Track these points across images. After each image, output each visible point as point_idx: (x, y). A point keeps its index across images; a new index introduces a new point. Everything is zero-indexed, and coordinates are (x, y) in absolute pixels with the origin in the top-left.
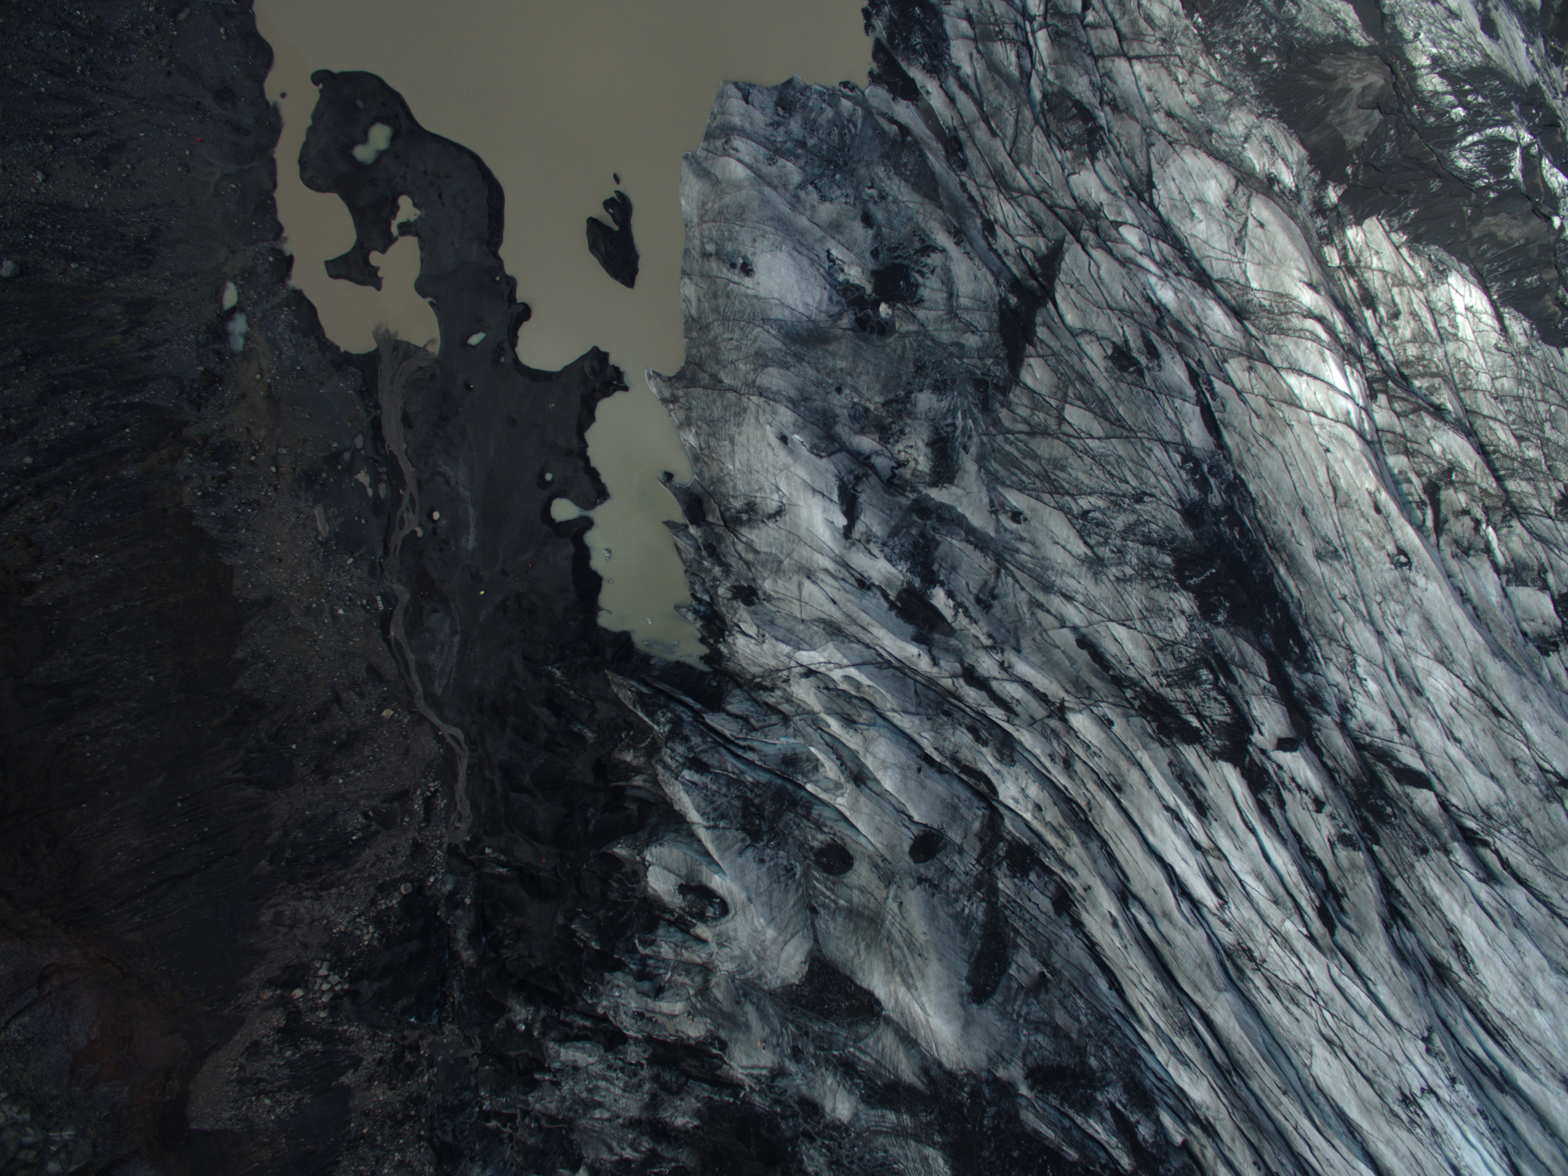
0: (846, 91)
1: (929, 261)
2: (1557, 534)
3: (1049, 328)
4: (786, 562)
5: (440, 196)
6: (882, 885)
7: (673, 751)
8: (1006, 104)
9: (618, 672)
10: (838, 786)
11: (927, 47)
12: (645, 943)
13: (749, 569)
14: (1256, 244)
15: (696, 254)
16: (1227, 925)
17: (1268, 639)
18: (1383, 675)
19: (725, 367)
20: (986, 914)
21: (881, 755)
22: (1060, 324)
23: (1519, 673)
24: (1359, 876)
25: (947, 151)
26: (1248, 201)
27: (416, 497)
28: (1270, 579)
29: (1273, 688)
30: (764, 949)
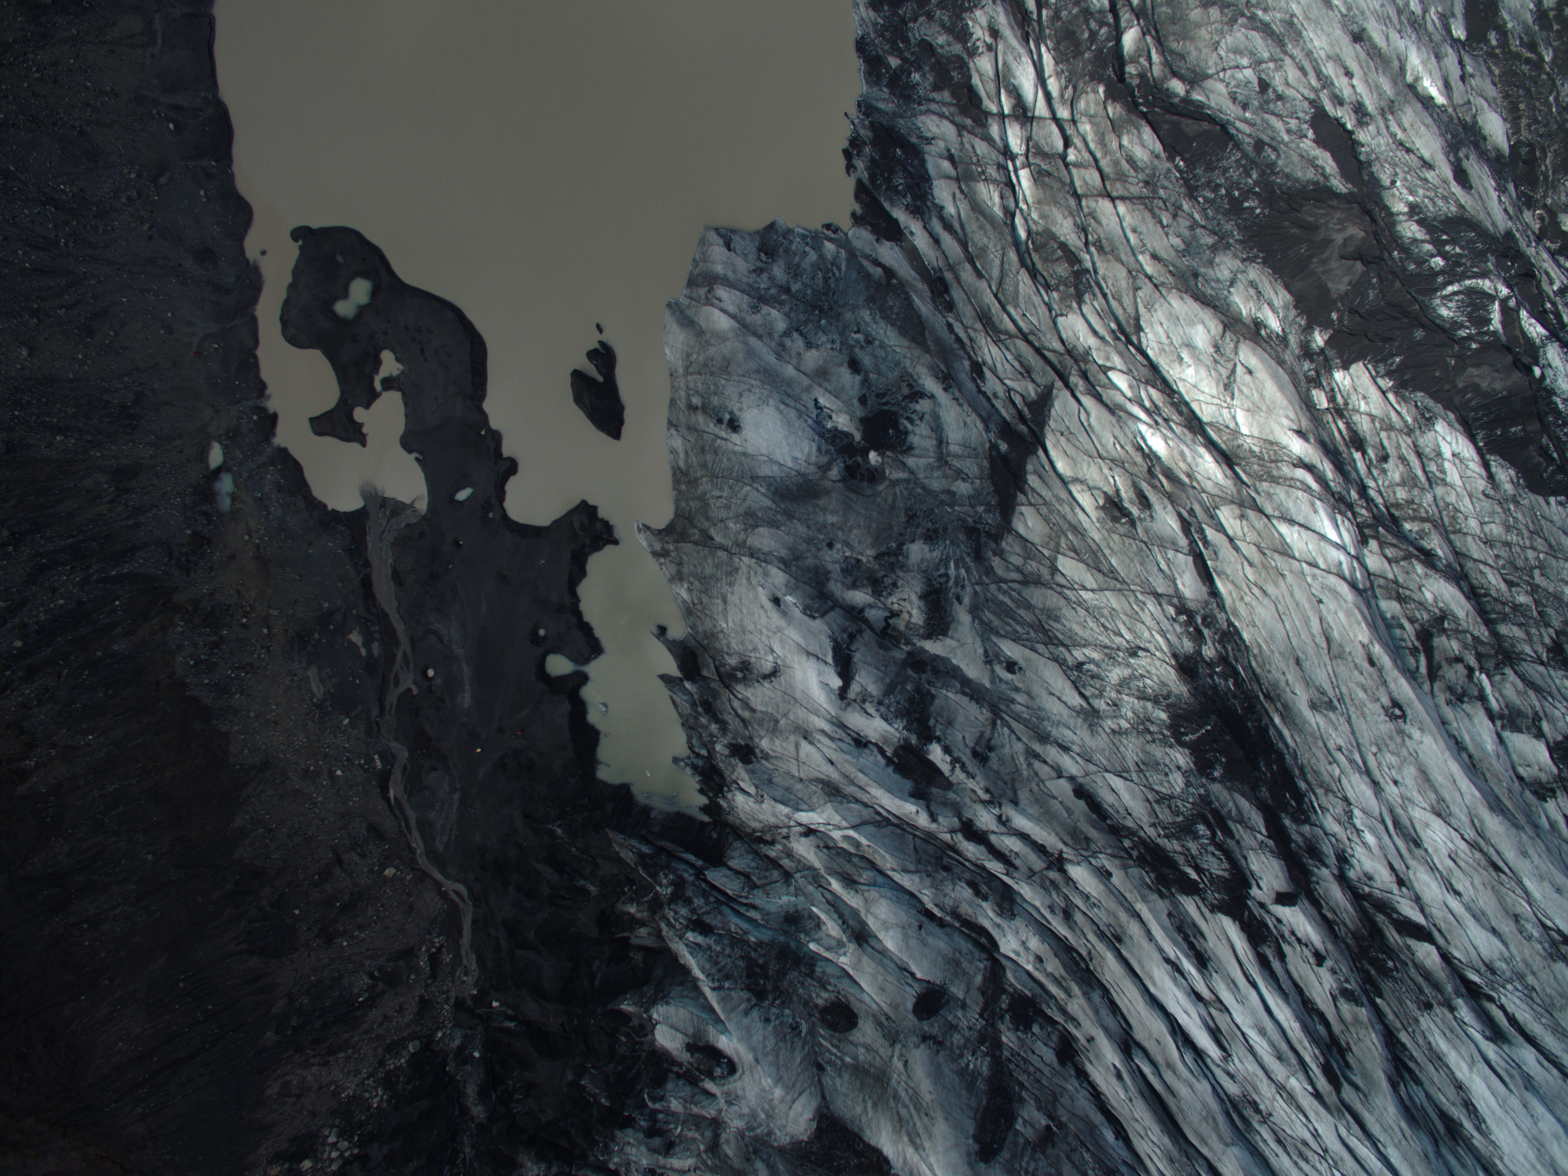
0: (829, 233)
1: (918, 407)
2: (1550, 682)
3: (1040, 477)
4: (782, 722)
5: (422, 351)
6: (887, 1044)
7: (676, 913)
8: (991, 245)
9: (619, 829)
10: (840, 944)
11: (909, 188)
12: (654, 1099)
13: (746, 726)
14: (1245, 390)
15: (682, 404)
16: (1232, 1076)
17: (1264, 792)
18: (1381, 828)
19: (715, 525)
20: (991, 1068)
21: (883, 916)
22: (1051, 473)
23: (1517, 826)
24: (1363, 1032)
25: (932, 292)
26: (1236, 347)
27: (410, 655)
28: (1265, 730)
29: (1271, 842)
30: (773, 1109)
